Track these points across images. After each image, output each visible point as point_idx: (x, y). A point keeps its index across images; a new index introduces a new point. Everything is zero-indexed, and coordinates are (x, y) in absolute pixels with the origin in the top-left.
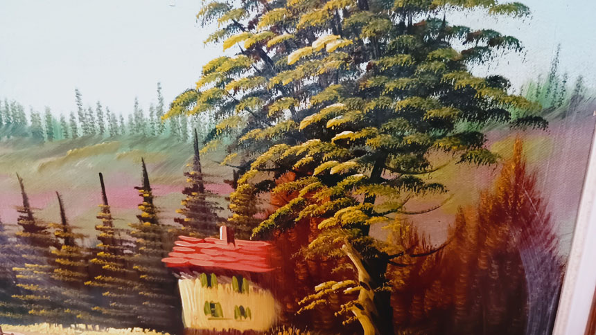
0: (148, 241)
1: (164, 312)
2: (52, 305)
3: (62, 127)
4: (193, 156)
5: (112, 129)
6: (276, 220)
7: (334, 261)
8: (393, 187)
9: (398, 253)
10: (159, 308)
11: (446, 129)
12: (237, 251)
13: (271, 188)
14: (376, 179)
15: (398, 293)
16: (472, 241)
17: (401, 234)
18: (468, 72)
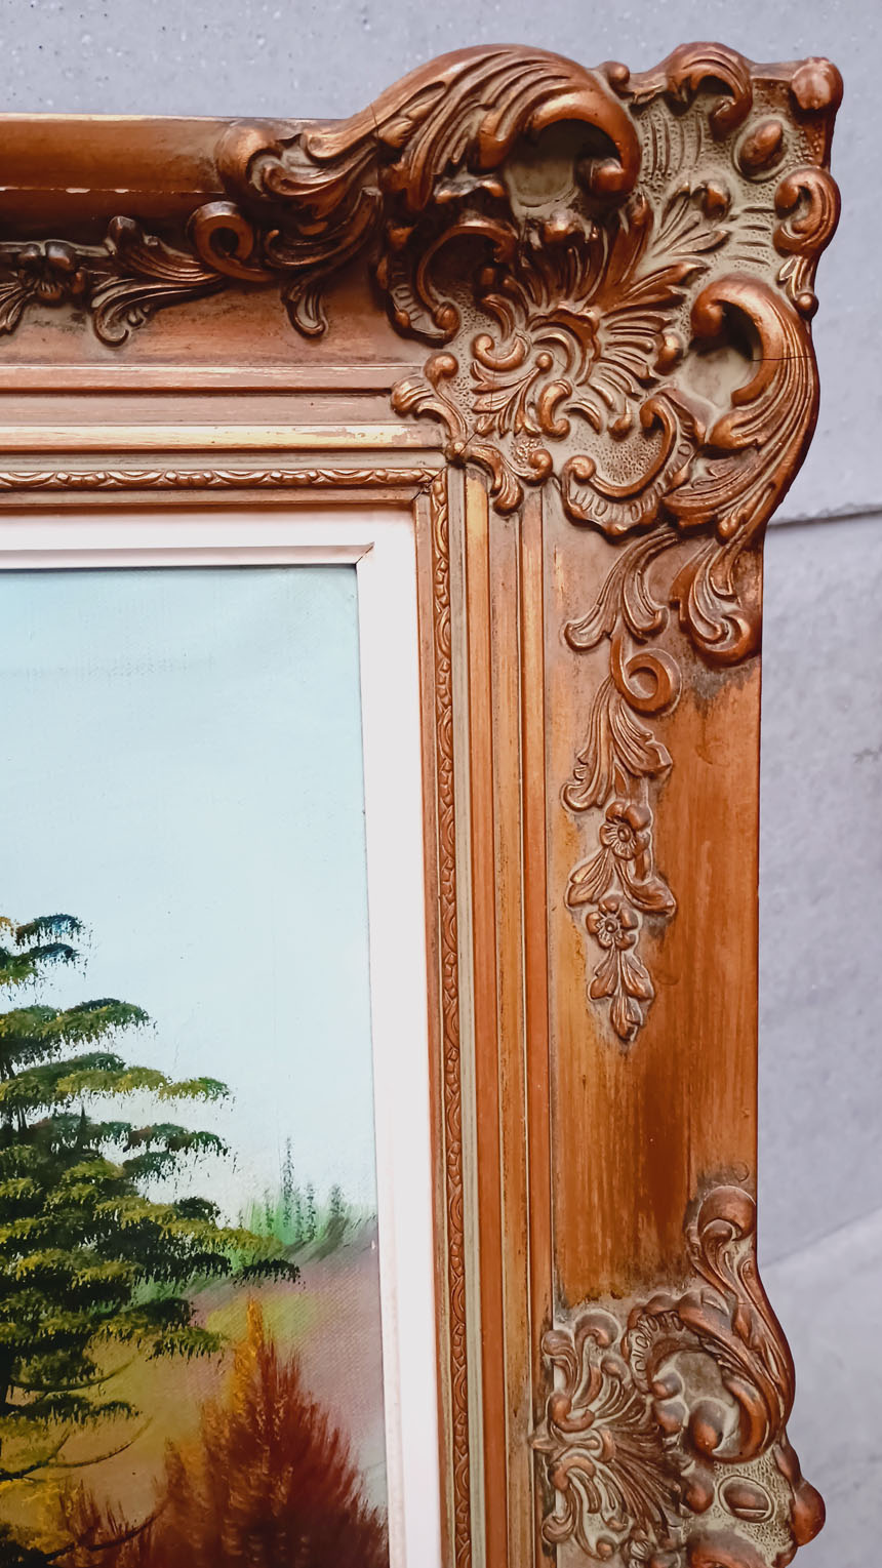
8: (34, 1420)
9: (62, 1546)
11: (118, 1300)
16: (203, 1503)
17: (63, 1507)
18: (140, 1196)
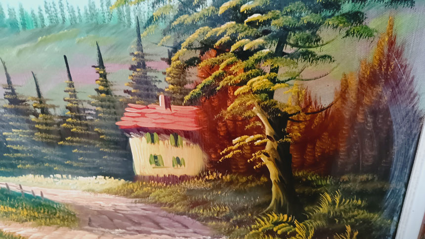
0: (105, 109)
1: (119, 163)
2: (35, 161)
3: (33, 19)
4: (136, 39)
5: (72, 19)
6: (202, 89)
7: (246, 121)
8: (293, 59)
9: (296, 112)
10: (116, 160)
11: (335, 10)
12: (173, 114)
13: (198, 63)
14: (279, 53)
15: (296, 143)
16: (353, 100)
17: (298, 97)
